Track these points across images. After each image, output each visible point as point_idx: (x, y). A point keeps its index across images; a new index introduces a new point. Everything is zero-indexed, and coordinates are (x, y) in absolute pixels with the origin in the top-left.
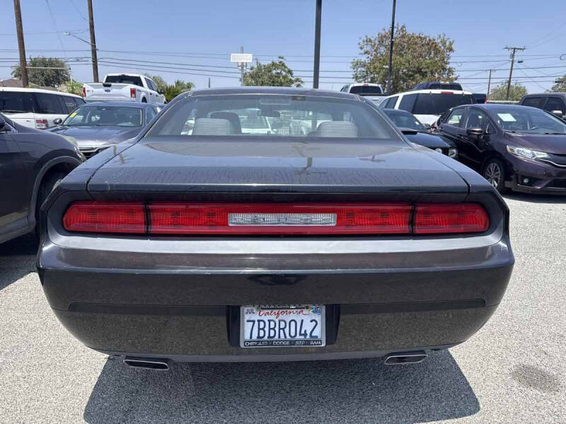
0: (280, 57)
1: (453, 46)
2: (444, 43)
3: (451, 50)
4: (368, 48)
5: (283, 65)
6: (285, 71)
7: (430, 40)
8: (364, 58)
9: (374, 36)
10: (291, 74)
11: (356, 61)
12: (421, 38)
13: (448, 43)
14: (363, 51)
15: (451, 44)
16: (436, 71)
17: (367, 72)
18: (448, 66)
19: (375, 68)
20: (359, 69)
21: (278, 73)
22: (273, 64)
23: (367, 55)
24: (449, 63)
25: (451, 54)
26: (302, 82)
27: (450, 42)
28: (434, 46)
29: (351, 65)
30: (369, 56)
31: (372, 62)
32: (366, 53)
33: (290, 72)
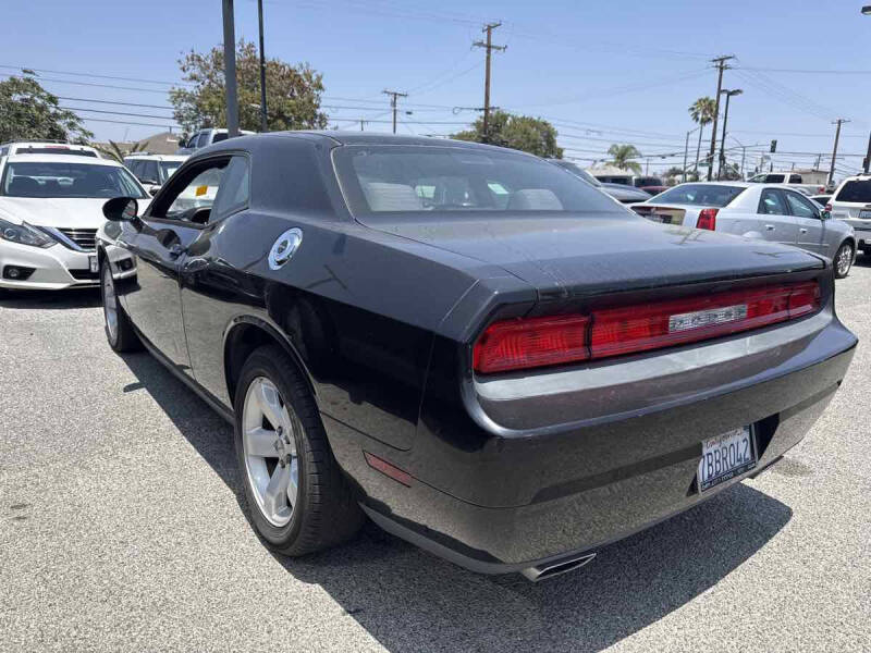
0: (25, 71)
1: (322, 82)
2: (309, 77)
3: (320, 87)
4: (196, 71)
5: (34, 85)
6: (42, 97)
7: (291, 71)
8: (190, 87)
9: (205, 52)
10: (56, 103)
11: (177, 90)
12: (277, 66)
13: (314, 78)
14: (187, 75)
15: (319, 78)
16: (305, 116)
17: (196, 110)
18: (318, 111)
19: (211, 105)
20: (184, 105)
21: (26, 100)
22: (14, 82)
23: (194, 83)
24: (318, 107)
25: (322, 94)
26: (78, 119)
27: (317, 76)
28: (297, 79)
29: (168, 96)
30: (200, 84)
31: (205, 95)
32: (193, 78)
33: (52, 100)
